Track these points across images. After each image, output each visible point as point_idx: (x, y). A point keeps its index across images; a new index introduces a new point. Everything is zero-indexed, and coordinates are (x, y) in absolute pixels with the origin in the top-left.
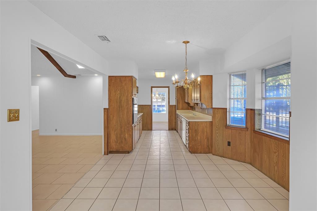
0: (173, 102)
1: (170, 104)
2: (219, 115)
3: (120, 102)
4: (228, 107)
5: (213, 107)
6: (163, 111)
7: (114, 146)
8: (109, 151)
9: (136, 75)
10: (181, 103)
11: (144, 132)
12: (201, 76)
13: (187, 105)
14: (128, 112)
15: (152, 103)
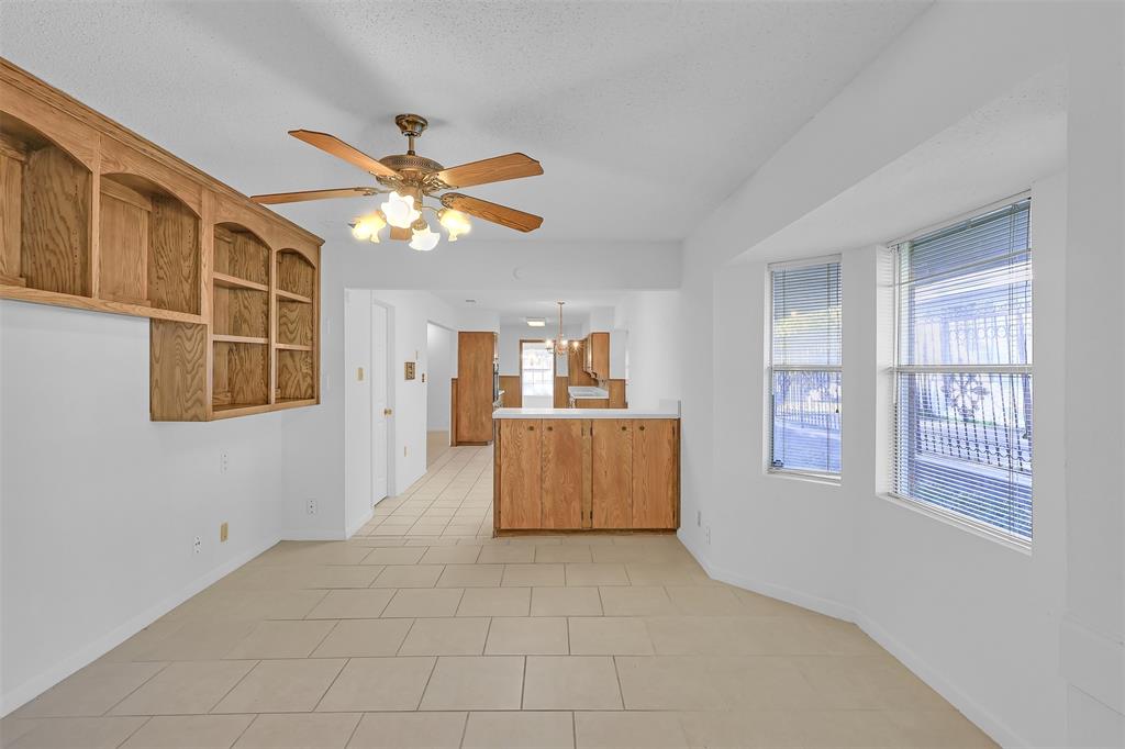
0: (563, 372)
1: (558, 375)
2: (616, 390)
3: (476, 369)
4: (627, 378)
5: (611, 378)
7: (465, 434)
8: (458, 442)
9: (496, 330)
10: (576, 372)
13: (585, 376)
14: (486, 385)
15: (521, 373)
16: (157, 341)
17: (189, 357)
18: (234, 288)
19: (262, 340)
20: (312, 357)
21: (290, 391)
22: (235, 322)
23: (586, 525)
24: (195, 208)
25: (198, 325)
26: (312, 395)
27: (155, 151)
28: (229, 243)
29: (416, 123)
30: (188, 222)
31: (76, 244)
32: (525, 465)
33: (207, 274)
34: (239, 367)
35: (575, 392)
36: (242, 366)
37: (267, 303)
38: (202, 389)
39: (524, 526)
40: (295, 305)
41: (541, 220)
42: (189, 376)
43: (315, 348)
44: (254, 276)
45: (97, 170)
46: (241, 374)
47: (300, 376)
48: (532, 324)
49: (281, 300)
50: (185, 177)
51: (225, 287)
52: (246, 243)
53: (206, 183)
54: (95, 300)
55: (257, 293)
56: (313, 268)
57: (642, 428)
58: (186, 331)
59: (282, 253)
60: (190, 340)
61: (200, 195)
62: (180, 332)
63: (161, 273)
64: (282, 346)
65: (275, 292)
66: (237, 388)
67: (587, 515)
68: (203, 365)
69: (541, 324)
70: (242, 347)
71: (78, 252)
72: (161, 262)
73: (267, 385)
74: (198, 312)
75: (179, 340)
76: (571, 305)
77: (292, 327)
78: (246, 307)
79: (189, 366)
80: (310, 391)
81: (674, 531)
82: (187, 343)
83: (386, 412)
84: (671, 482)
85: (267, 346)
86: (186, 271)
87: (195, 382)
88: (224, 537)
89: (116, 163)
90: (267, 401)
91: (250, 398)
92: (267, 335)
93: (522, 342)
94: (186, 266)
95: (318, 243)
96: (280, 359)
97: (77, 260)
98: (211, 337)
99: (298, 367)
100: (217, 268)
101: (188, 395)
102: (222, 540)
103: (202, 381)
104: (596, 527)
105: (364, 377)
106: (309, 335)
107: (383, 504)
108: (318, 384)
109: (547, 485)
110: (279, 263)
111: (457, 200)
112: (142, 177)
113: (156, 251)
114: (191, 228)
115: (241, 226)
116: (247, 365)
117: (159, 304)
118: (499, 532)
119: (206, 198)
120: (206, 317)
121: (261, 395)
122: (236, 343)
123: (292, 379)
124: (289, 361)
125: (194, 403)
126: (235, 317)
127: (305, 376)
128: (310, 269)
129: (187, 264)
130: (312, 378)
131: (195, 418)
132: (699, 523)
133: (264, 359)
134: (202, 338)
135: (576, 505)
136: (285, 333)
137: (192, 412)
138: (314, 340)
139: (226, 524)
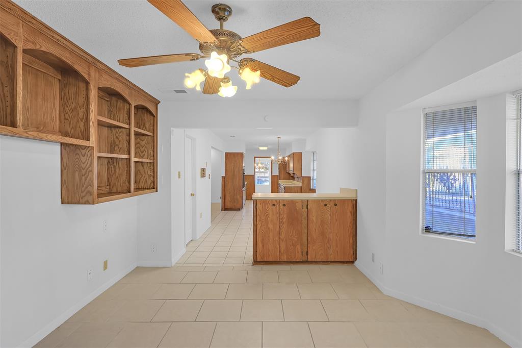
0: (276, 173)
1: (273, 174)
3: (234, 172)
4: (311, 176)
5: (303, 176)
6: (266, 181)
7: (228, 205)
8: (225, 209)
9: (244, 151)
10: (283, 173)
11: (247, 201)
12: (288, 156)
13: (288, 175)
14: (239, 179)
15: (255, 174)
16: (65, 156)
17: (83, 166)
18: (111, 126)
19: (126, 156)
20: (154, 166)
21: (142, 185)
22: (111, 146)
23: (304, 259)
24: (86, 77)
25: (89, 147)
26: (154, 187)
27: (60, 38)
28: (108, 101)
29: (225, 10)
30: (82, 85)
31: (8, 94)
32: (270, 226)
33: (94, 116)
34: (113, 172)
35: (283, 183)
36: (115, 171)
37: (129, 135)
38: (91, 185)
39: (270, 259)
40: (144, 137)
41: (298, 78)
42: (83, 178)
43: (155, 161)
44: (121, 120)
45: (20, 45)
46: (114, 175)
47: (147, 176)
48: (261, 148)
49: (137, 134)
50: (80, 57)
51: (105, 126)
52: (117, 101)
53: (93, 62)
54: (20, 130)
55: (123, 130)
56: (154, 116)
57: (336, 205)
58: (82, 151)
59: (137, 107)
60: (84, 156)
61: (89, 69)
62: (78, 151)
63: (67, 116)
64: (137, 160)
65: (133, 129)
66: (112, 183)
67: (305, 253)
68: (92, 171)
69: (265, 148)
70: (115, 161)
71: (8, 99)
72: (67, 110)
73: (129, 182)
74: (88, 140)
75: (77, 156)
76: (284, 138)
77: (142, 149)
78: (117, 138)
79: (84, 172)
80: (152, 185)
81: (353, 262)
82: (82, 157)
83: (191, 195)
84: (352, 235)
85: (129, 160)
86: (81, 114)
87: (87, 181)
88: (105, 267)
89: (33, 43)
90: (129, 191)
91: (119, 189)
92: (129, 154)
93: (255, 157)
94: (81, 112)
95: (156, 103)
96: (136, 167)
97: (8, 104)
98: (96, 154)
99: (146, 171)
100: (100, 114)
101: (83, 189)
102: (104, 270)
103: (91, 180)
104: (309, 260)
105: (181, 177)
106: (152, 154)
107: (190, 244)
108: (157, 181)
109: (283, 236)
110: (135, 114)
111: (250, 63)
112: (52, 54)
113: (64, 103)
114: (84, 89)
115: (114, 90)
116: (118, 170)
117: (66, 135)
118: (256, 262)
119: (93, 72)
120: (93, 142)
121: (126, 188)
122: (112, 158)
123: (143, 178)
124: (141, 168)
125: (87, 193)
126: (111, 143)
127: (150, 176)
128: (152, 117)
129: (82, 110)
130: (153, 177)
131: (87, 202)
132: (373, 260)
133: (127, 167)
134: (91, 155)
135: (299, 248)
136: (139, 152)
137: (85, 199)
138: (154, 156)
139: (106, 261)
